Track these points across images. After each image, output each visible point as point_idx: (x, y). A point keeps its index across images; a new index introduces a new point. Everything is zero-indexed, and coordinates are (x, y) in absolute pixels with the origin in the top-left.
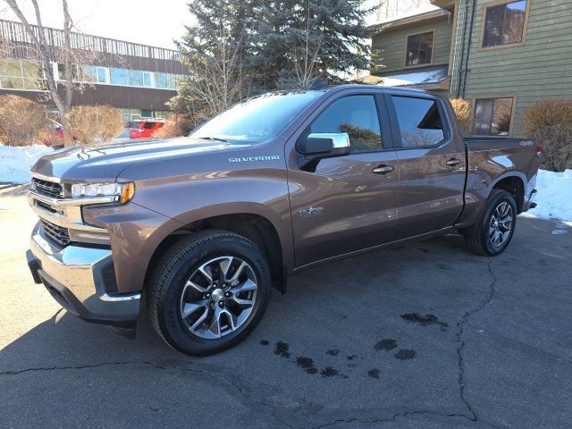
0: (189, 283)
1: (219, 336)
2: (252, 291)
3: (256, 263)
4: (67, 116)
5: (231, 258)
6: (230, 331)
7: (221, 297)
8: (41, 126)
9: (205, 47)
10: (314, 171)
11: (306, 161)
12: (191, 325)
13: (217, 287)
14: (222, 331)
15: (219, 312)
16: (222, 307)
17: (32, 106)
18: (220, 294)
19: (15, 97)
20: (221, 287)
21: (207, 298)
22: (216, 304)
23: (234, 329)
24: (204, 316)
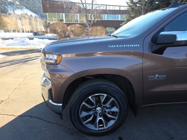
0: (84, 103)
1: (97, 129)
2: (117, 112)
3: (119, 100)
4: (90, 30)
5: (105, 95)
6: (103, 128)
7: (100, 112)
8: (82, 33)
9: (137, 3)
10: (162, 54)
11: (157, 48)
12: (85, 121)
13: (99, 107)
14: (99, 127)
15: (99, 118)
16: (100, 116)
17: (81, 27)
18: (100, 110)
19: (78, 25)
20: (101, 107)
21: (94, 111)
22: (98, 114)
23: (105, 128)
24: (91, 119)
